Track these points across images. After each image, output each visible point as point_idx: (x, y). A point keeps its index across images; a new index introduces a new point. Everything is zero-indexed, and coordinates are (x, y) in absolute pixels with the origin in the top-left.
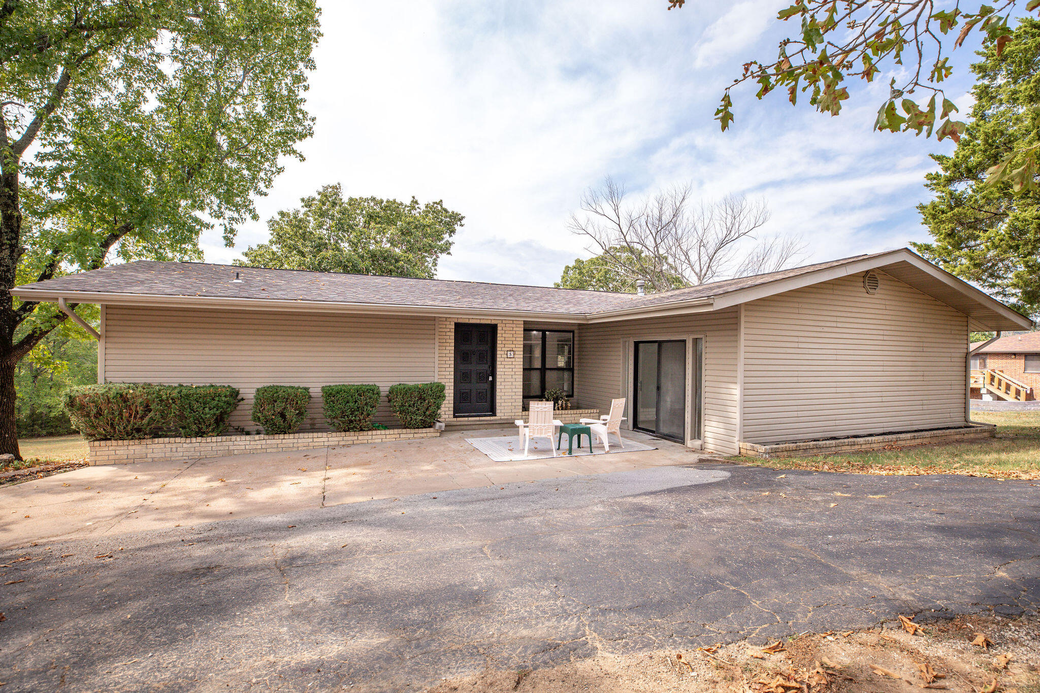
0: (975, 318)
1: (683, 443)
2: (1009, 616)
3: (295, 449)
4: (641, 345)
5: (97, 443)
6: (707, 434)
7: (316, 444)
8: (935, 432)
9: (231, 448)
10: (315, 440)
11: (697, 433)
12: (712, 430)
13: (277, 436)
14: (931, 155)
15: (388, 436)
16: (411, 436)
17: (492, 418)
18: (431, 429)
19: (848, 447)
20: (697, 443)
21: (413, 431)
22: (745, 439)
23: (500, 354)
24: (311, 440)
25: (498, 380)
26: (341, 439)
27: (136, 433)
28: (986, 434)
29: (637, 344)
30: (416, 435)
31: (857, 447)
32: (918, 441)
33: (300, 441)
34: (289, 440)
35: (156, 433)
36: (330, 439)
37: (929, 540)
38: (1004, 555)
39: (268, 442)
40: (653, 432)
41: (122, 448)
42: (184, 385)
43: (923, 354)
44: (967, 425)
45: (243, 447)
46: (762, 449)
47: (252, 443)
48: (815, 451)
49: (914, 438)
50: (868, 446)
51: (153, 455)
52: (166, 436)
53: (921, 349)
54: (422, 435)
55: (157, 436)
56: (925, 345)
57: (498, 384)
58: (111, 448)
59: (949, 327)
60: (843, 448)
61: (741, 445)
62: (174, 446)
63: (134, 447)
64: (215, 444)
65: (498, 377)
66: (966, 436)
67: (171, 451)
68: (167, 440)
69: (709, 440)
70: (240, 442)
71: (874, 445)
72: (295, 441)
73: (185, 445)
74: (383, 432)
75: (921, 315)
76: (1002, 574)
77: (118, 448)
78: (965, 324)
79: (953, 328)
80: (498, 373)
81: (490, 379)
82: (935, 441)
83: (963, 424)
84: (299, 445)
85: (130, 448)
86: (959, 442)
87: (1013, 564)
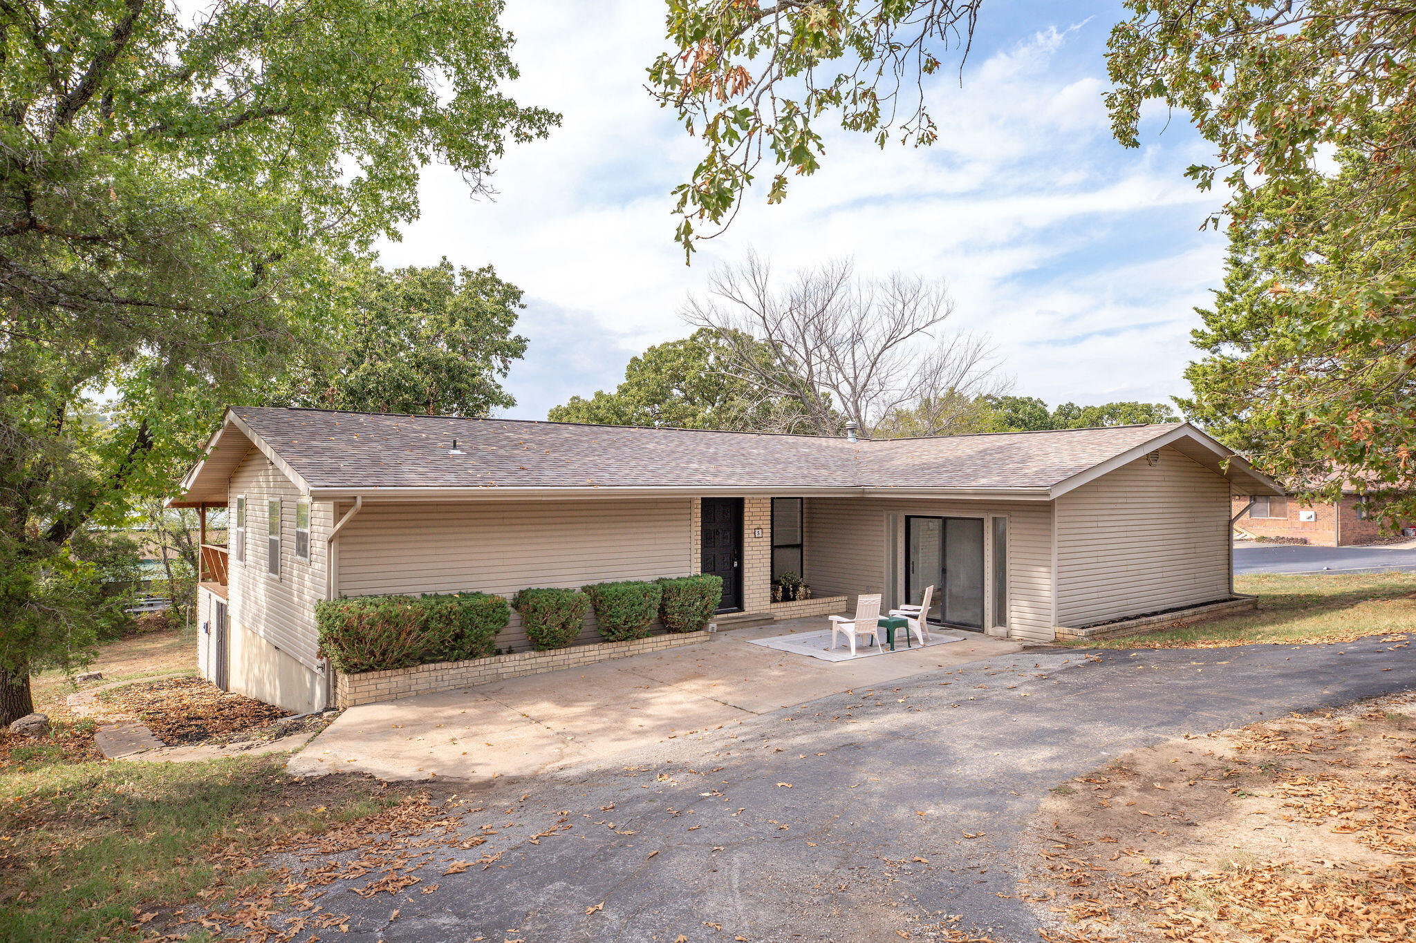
0: (1236, 484)
1: (983, 631)
2: (1337, 707)
3: (566, 667)
4: (912, 519)
5: (357, 676)
6: (1013, 620)
7: (587, 659)
8: (1211, 606)
9: (500, 671)
10: (586, 654)
11: (1001, 619)
12: (1020, 616)
13: (547, 652)
14: (1196, 309)
15: (659, 644)
16: (681, 642)
17: (741, 614)
18: (702, 632)
19: (1145, 627)
20: (1001, 630)
21: (683, 635)
22: (1061, 623)
23: (747, 533)
24: (582, 655)
25: (745, 566)
26: (612, 650)
27: (405, 661)
28: (1250, 606)
29: (908, 519)
30: (687, 641)
31: (1151, 626)
32: (1198, 617)
33: (571, 656)
34: (559, 656)
35: (423, 658)
36: (602, 652)
37: (1280, 682)
38: (1324, 684)
39: (539, 660)
40: (939, 621)
41: (384, 681)
42: (428, 594)
43: (1195, 525)
44: (1232, 598)
45: (512, 669)
46: (1083, 632)
47: (522, 663)
48: (1121, 632)
49: (1194, 614)
50: (1160, 624)
51: (418, 687)
52: (433, 662)
53: (1192, 520)
54: (692, 640)
55: (423, 662)
56: (1196, 515)
57: (746, 570)
58: (371, 682)
59: (1214, 495)
60: (1142, 628)
61: (1057, 629)
62: (439, 673)
63: (396, 679)
64: (482, 668)
65: (746, 562)
66: (1235, 610)
67: (436, 680)
68: (432, 666)
69: (1015, 626)
70: (511, 663)
71: (1164, 624)
72: (566, 656)
73: (451, 672)
74: (654, 639)
75: (1193, 485)
76: (1326, 692)
77: (378, 681)
78: (1227, 490)
79: (1218, 495)
80: (745, 557)
81: (736, 565)
82: (1210, 616)
83: (1227, 596)
84: (570, 662)
85: (392, 679)
86: (1232, 615)
87: (1329, 687)
